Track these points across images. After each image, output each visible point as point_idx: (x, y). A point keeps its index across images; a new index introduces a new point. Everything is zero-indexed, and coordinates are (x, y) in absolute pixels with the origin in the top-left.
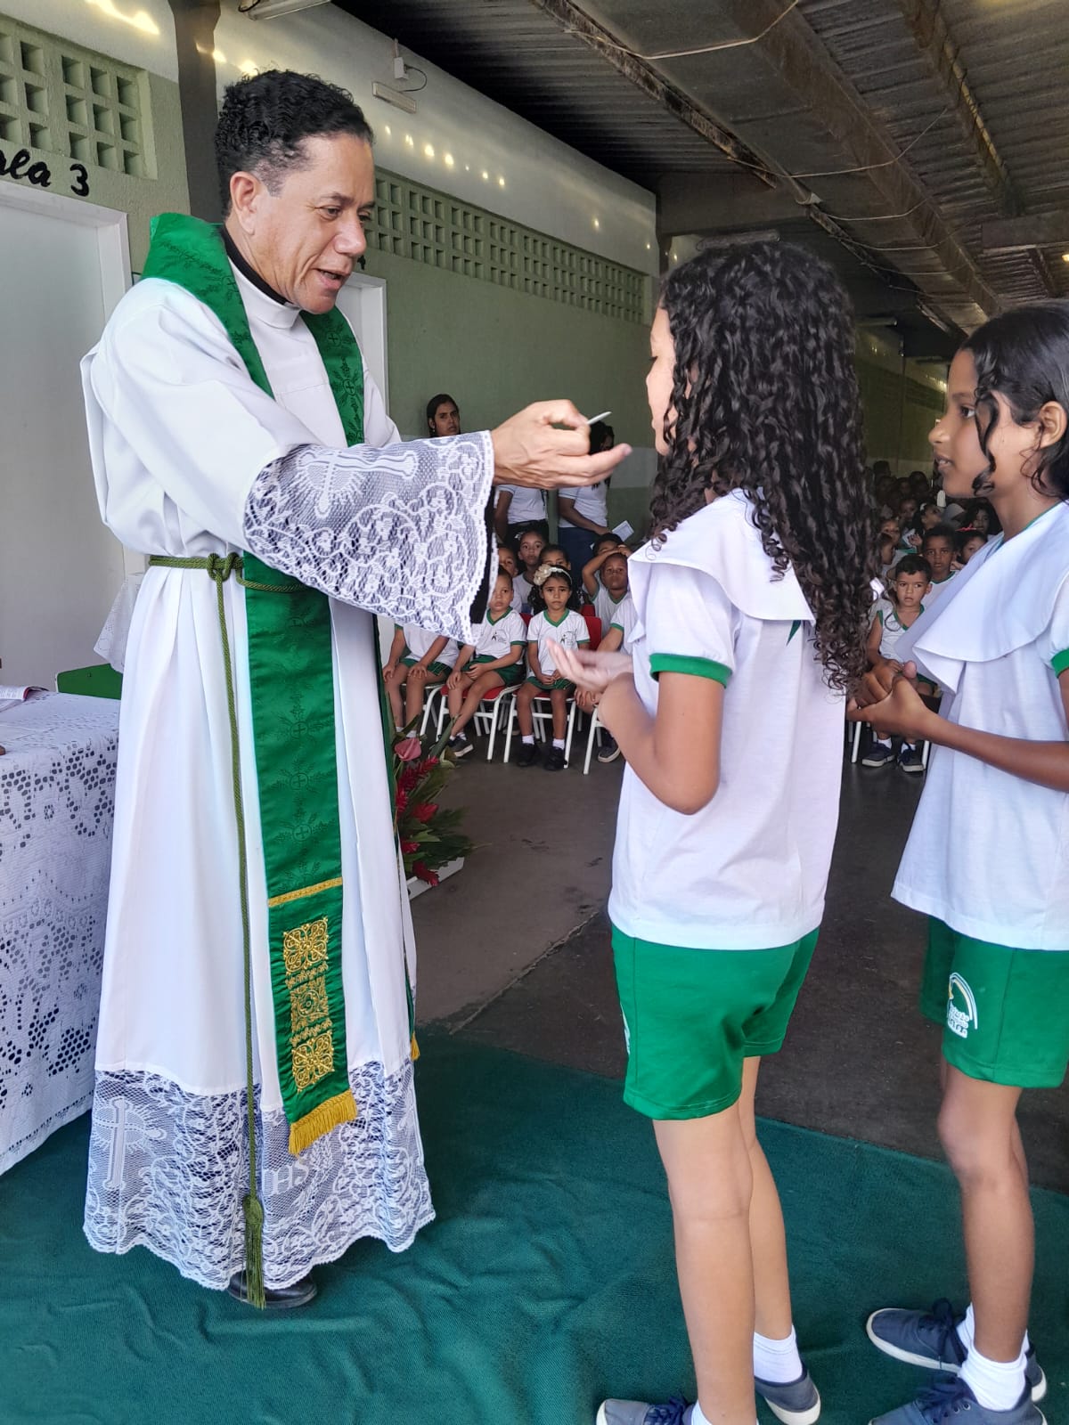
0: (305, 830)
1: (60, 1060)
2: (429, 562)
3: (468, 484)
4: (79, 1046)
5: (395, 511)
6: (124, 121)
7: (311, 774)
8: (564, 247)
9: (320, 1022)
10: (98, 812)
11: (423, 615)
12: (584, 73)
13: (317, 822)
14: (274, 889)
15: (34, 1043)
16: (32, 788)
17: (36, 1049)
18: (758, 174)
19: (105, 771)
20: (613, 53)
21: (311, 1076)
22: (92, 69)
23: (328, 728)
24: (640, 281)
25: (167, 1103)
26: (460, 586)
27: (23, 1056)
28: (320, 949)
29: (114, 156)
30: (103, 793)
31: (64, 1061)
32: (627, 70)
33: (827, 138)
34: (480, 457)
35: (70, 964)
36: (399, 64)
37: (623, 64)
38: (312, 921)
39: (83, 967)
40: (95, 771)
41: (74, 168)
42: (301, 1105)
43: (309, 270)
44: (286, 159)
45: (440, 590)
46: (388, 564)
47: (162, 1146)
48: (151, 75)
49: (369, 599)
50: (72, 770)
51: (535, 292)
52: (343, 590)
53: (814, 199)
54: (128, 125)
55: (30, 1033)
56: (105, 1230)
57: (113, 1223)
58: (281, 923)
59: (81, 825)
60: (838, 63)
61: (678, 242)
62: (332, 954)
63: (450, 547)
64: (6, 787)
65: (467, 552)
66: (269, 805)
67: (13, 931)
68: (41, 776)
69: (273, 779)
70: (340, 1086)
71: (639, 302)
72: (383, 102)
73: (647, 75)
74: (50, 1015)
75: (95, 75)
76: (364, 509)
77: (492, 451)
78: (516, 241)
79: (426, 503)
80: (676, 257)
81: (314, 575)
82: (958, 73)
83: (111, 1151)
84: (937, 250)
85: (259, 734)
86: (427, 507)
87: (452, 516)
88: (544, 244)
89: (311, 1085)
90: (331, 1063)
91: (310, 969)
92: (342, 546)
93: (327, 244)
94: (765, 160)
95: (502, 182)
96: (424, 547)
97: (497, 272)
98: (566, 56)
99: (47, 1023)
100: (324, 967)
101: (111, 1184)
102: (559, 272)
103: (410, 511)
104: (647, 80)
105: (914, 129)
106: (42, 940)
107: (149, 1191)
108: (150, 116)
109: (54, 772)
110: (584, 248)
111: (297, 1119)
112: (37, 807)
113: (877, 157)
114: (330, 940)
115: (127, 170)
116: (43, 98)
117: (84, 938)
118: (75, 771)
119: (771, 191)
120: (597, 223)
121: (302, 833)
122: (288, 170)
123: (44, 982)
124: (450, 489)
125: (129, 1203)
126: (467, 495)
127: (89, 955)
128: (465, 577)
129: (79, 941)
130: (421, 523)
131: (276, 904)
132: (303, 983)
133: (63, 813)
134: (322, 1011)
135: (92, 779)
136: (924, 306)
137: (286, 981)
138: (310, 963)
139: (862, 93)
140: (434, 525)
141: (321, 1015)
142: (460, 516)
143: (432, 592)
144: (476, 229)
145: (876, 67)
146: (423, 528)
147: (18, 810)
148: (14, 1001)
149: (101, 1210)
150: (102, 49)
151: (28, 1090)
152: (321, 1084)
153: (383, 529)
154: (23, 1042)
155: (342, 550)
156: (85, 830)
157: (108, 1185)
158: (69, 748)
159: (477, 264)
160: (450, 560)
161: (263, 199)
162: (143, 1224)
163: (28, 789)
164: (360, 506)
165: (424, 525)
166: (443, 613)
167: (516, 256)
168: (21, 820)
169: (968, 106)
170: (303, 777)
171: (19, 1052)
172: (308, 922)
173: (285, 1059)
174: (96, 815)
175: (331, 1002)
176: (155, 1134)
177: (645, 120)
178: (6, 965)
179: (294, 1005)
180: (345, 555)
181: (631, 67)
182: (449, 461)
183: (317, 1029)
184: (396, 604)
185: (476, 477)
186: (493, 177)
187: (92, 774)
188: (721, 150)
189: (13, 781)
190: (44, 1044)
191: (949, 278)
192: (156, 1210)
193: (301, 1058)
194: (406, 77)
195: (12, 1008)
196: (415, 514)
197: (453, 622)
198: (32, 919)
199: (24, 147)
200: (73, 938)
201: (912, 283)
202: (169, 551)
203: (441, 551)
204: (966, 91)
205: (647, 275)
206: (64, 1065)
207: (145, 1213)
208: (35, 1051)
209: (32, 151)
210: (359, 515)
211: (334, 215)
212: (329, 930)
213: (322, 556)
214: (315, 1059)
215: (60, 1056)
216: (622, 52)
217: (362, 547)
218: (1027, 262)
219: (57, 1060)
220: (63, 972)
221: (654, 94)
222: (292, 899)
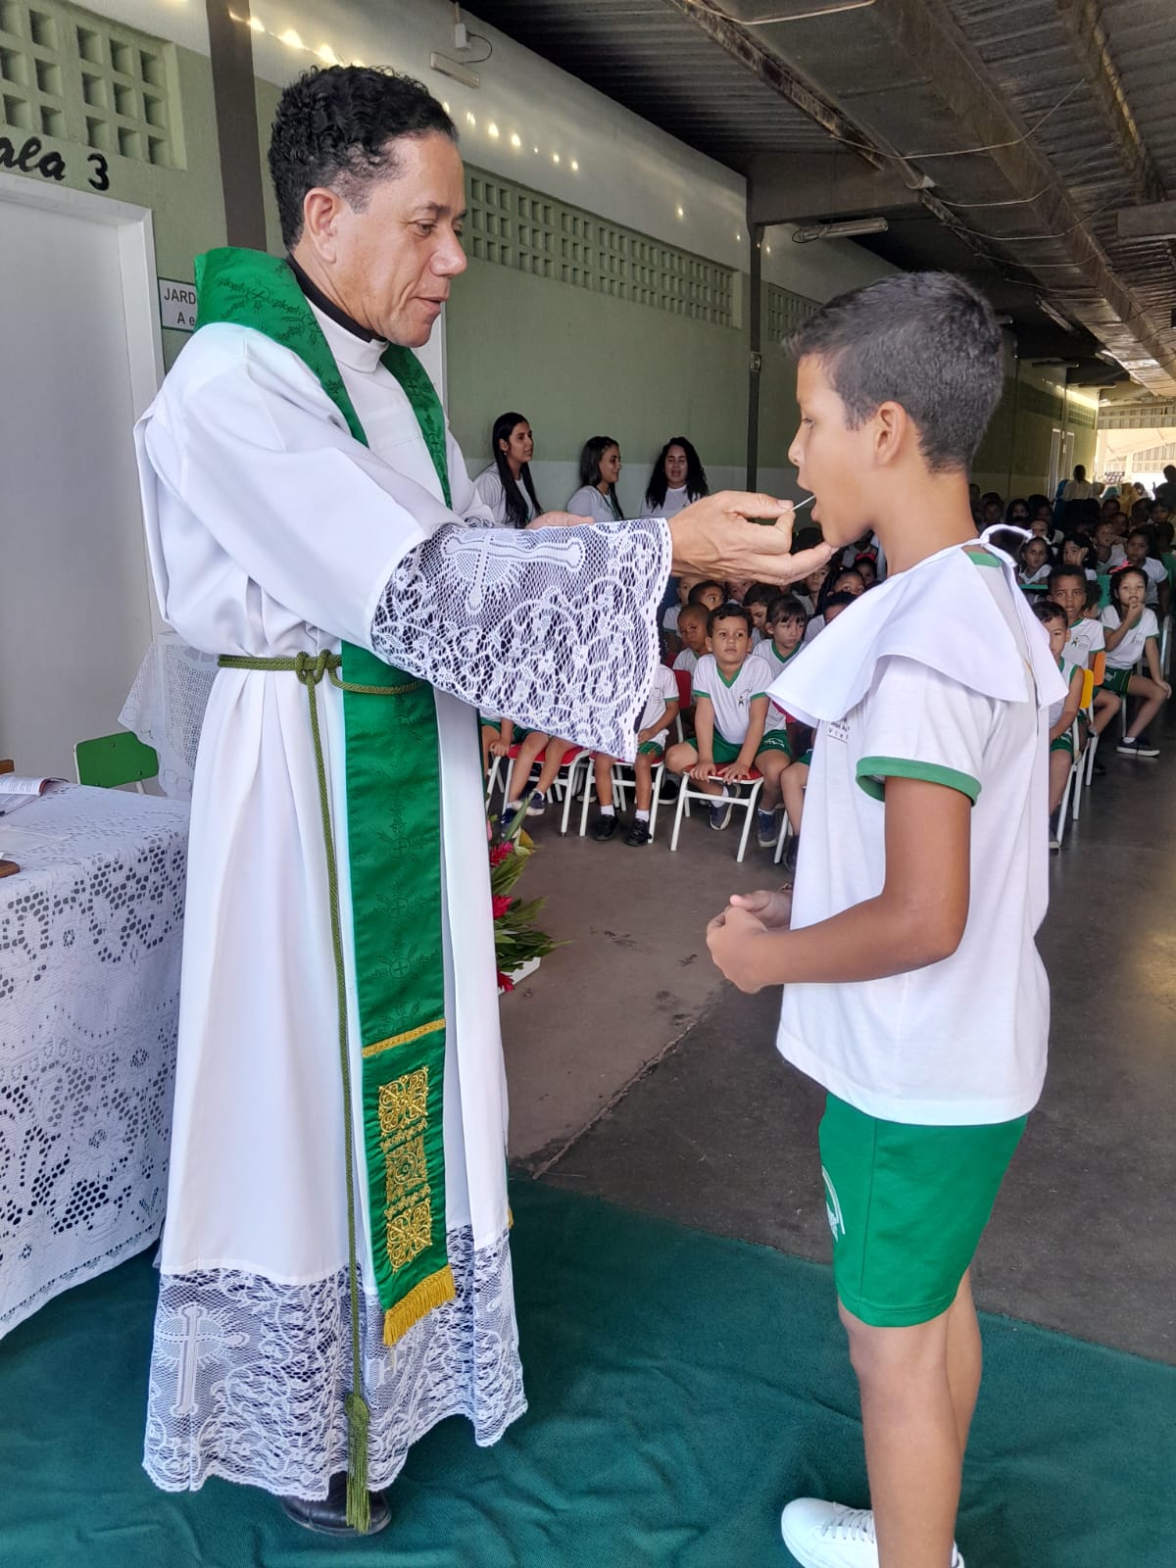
0: (403, 965)
1: (68, 1216)
2: (590, 668)
3: (641, 579)
4: (93, 1199)
5: (556, 608)
6: (148, 103)
7: (412, 899)
8: (644, 240)
9: (418, 1188)
10: (125, 934)
11: (578, 728)
12: (671, 40)
13: (417, 955)
14: (369, 1038)
15: (37, 1200)
16: (50, 912)
17: (40, 1206)
18: (864, 154)
19: (135, 886)
20: (705, 16)
21: (407, 1253)
22: (111, 42)
23: (433, 844)
24: (728, 277)
25: (249, 1302)
26: (626, 695)
27: (24, 1216)
28: (419, 1104)
29: (138, 144)
30: (131, 912)
31: (73, 1217)
32: (720, 36)
33: (947, 114)
34: (657, 549)
35: (86, 1109)
36: (460, 31)
37: (715, 30)
38: (411, 1072)
39: (102, 1111)
40: (124, 887)
41: (92, 157)
42: (396, 1290)
43: (408, 299)
44: (371, 168)
45: (603, 700)
46: (540, 669)
47: (243, 1353)
48: (179, 49)
49: (515, 709)
50: (97, 888)
51: (611, 292)
52: (486, 698)
53: (928, 182)
54: (154, 107)
55: (34, 1189)
56: (173, 1466)
57: (184, 1455)
58: (378, 1075)
59: (105, 950)
60: (961, 27)
61: (769, 230)
62: (432, 1109)
63: (616, 650)
64: (20, 913)
65: (635, 657)
66: (364, 938)
67: (22, 1077)
68: (61, 898)
69: (370, 907)
70: (439, 1261)
71: (728, 301)
72: (442, 76)
73: (742, 42)
74: (59, 1166)
75: (115, 48)
76: (521, 605)
77: (670, 542)
78: (590, 235)
79: (591, 599)
80: (768, 250)
81: (452, 681)
82: (1100, 39)
83: (181, 1369)
84: (1065, 239)
85: (355, 854)
86: (591, 604)
87: (620, 616)
88: (621, 237)
89: (407, 1263)
90: (429, 1236)
91: (408, 1128)
92: (489, 648)
93: (425, 266)
94: (871, 138)
95: (575, 166)
96: (584, 650)
97: (569, 270)
98: (650, 20)
99: (55, 1176)
100: (423, 1124)
101: (181, 1410)
102: (638, 268)
103: (572, 608)
104: (742, 48)
105: (1044, 102)
106: (55, 1084)
107: (222, 1410)
108: (178, 95)
109: (77, 891)
110: (666, 240)
111: (392, 1306)
112: (55, 934)
113: (1002, 135)
114: (430, 1093)
115: (153, 159)
116: (57, 77)
117: (105, 1079)
118: (101, 889)
119: (877, 174)
120: (681, 212)
121: (400, 969)
122: (375, 181)
123: (53, 1132)
124: (621, 584)
125: (202, 1427)
126: (639, 591)
127: (110, 1098)
128: (632, 685)
129: (99, 1081)
130: (583, 623)
131: (372, 1054)
132: (399, 1146)
133: (84, 937)
134: (420, 1176)
135: (120, 897)
136: (1043, 302)
137: (381, 1144)
138: (408, 1121)
139: (987, 61)
140: (598, 625)
141: (419, 1181)
142: (628, 616)
143: (592, 702)
144: (546, 221)
145: (1005, 33)
146: (585, 629)
147: (34, 941)
148: (18, 1156)
149: (169, 1442)
150: (121, 18)
151: (26, 1253)
152: (418, 1260)
153: (540, 628)
154: (24, 1198)
155: (489, 651)
156: (110, 956)
157: (176, 1412)
158: (94, 863)
159: (546, 261)
160: (615, 665)
161: (345, 218)
162: (214, 1450)
163: (45, 913)
164: (517, 601)
165: (586, 625)
166: (602, 727)
167: (590, 252)
168: (37, 950)
169: (1108, 77)
170: (403, 903)
171: (20, 1211)
172: (407, 1073)
173: (379, 1235)
174: (122, 938)
175: (430, 1165)
176: (235, 1340)
177: (737, 93)
178: (11, 1116)
179: (390, 1171)
180: (493, 659)
181: (725, 33)
182: (622, 552)
183: (414, 1198)
184: (548, 715)
185: (651, 572)
186: (565, 161)
187: (120, 891)
188: (824, 126)
189: (28, 905)
190: (50, 1199)
191: (1077, 270)
192: (231, 1429)
193: (396, 1233)
194: (469, 46)
195: (15, 1163)
196: (577, 612)
197: (614, 737)
198: (44, 1061)
199: (35, 135)
200: (91, 1079)
201: (1032, 276)
202: (250, 649)
203: (605, 654)
204: (1106, 60)
205: (737, 270)
206: (73, 1221)
207: (217, 1437)
208: (39, 1209)
209: (44, 139)
210: (515, 611)
211: (428, 231)
212: (429, 1081)
213: (465, 659)
214: (412, 1232)
215: (68, 1211)
216: (714, 16)
217: (514, 648)
218: (1165, 252)
219: (64, 1216)
220: (77, 1118)
221: (750, 64)
222: (390, 1047)
